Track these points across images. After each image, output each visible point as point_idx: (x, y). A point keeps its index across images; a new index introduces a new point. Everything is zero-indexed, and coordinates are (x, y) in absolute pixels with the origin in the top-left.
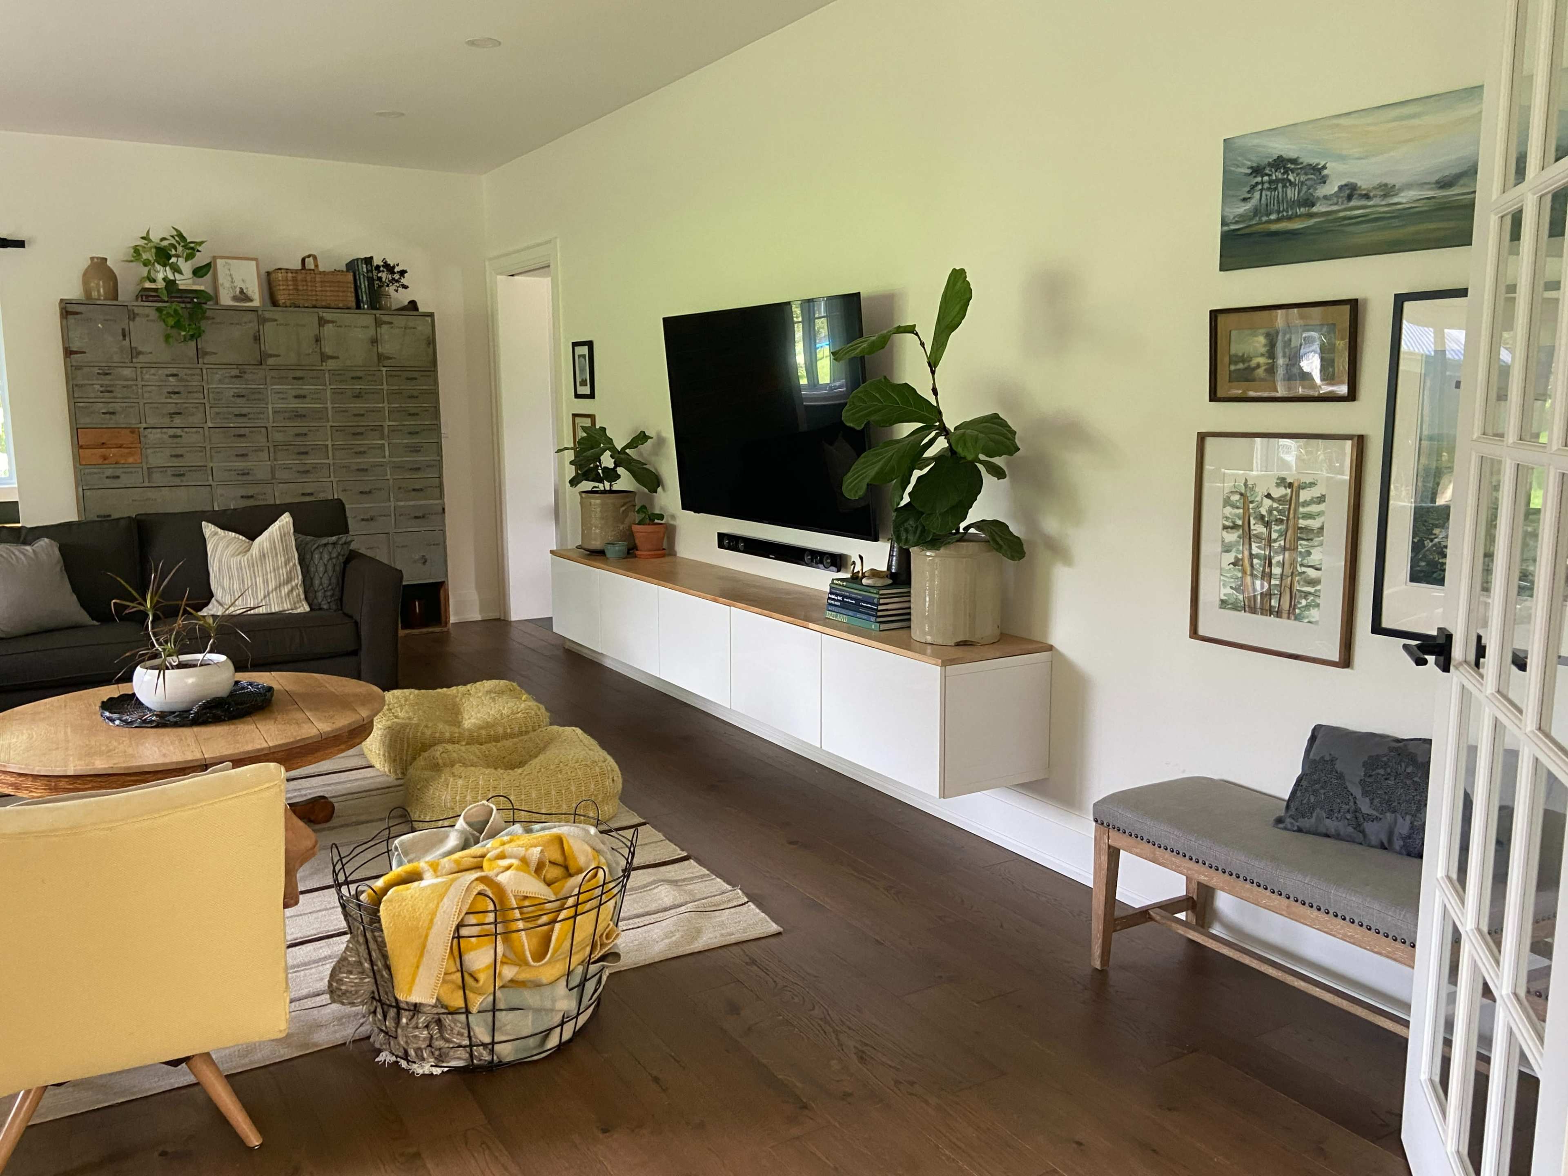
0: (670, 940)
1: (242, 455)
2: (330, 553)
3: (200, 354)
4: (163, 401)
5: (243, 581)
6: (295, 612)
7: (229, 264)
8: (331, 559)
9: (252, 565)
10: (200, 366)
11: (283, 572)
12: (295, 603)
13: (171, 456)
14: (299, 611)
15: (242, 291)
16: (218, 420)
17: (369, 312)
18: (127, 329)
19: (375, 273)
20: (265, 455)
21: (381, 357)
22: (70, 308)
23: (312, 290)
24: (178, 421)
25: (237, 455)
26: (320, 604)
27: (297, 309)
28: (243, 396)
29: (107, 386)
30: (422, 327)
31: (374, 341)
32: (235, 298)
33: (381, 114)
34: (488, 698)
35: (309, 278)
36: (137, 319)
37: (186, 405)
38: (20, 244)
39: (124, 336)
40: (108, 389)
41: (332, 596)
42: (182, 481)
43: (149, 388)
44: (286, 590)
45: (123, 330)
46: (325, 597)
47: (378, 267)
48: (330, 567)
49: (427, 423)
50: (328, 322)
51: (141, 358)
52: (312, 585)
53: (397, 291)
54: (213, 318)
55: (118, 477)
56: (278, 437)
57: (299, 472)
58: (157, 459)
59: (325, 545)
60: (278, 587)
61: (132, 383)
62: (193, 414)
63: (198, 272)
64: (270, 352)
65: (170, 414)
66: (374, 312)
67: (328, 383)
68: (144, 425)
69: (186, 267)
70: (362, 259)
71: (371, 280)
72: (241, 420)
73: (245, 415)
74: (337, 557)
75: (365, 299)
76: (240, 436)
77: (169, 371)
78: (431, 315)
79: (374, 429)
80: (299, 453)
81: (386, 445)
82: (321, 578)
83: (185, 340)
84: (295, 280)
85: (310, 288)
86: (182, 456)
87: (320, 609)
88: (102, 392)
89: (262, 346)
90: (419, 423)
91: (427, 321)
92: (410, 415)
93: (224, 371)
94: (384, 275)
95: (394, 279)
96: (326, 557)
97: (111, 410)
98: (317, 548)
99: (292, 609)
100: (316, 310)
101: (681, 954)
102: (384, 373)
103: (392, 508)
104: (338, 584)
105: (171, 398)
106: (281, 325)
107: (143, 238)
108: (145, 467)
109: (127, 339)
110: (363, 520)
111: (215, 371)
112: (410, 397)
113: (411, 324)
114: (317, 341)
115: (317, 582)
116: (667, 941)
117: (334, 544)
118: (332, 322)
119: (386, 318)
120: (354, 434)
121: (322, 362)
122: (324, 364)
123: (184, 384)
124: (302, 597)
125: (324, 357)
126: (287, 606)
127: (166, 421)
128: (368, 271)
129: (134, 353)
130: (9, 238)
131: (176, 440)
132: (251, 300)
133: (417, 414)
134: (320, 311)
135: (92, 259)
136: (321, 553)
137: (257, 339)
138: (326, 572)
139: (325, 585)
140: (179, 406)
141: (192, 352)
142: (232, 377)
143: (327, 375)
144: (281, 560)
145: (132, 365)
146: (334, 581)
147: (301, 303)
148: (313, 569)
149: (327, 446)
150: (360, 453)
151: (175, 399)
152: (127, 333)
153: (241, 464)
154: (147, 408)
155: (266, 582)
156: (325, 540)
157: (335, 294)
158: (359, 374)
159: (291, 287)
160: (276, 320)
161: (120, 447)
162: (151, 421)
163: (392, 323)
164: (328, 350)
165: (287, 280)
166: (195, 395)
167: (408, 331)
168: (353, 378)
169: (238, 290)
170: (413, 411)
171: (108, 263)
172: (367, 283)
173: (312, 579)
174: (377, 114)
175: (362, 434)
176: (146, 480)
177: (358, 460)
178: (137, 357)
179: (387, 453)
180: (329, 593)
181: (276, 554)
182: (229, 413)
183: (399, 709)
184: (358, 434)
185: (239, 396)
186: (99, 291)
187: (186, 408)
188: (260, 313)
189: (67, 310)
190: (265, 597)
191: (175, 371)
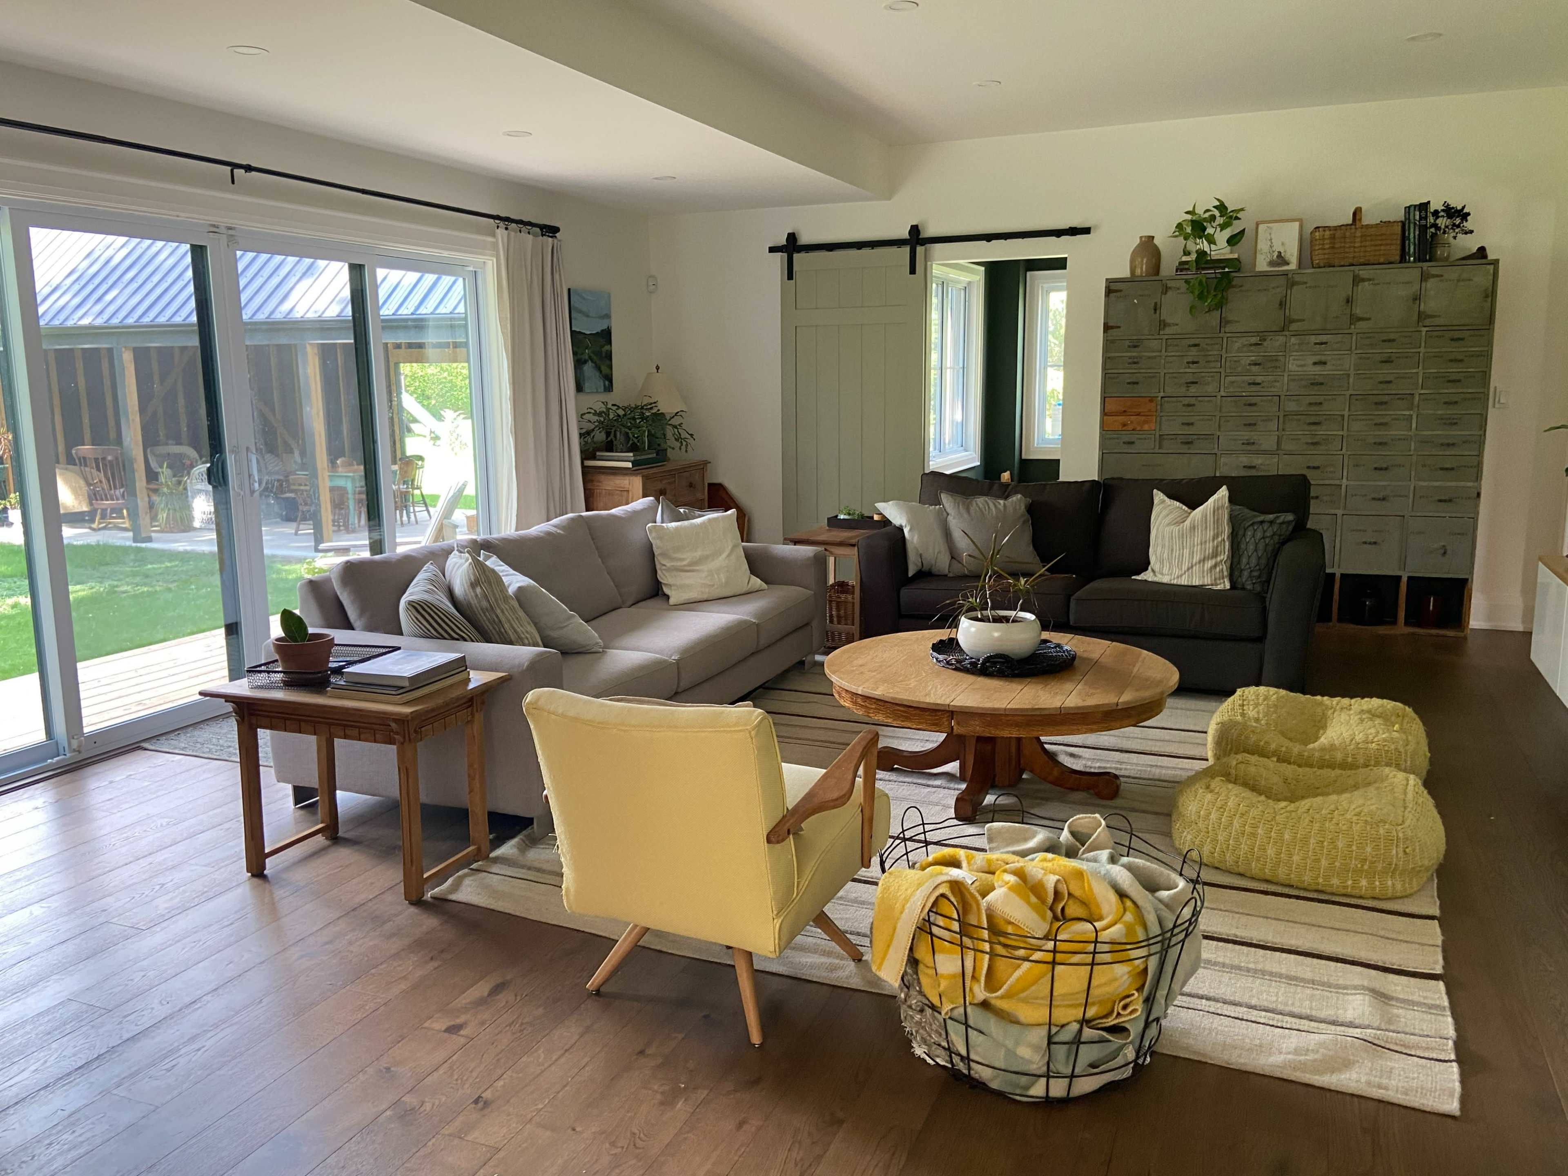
0: (1295, 1057)
1: (1250, 425)
2: (1265, 532)
3: (1223, 322)
4: (1182, 371)
5: (1172, 550)
6: (1215, 588)
7: (1270, 228)
8: (1263, 538)
9: (1182, 536)
10: (1221, 335)
11: (1210, 547)
12: (1215, 579)
13: (1183, 424)
14: (1219, 587)
15: (1280, 255)
16: (1232, 390)
17: (1414, 265)
18: (1159, 304)
19: (1431, 219)
20: (1273, 426)
21: (1422, 316)
22: (1113, 286)
23: (1350, 247)
24: (1193, 390)
25: (1245, 425)
26: (1243, 585)
27: (1332, 269)
28: (1259, 364)
29: (1134, 357)
30: (1480, 277)
31: (1417, 298)
32: (1271, 263)
33: (1413, 39)
34: (1357, 718)
35: (1348, 234)
36: (1170, 293)
37: (1203, 374)
38: (1086, 231)
39: (1155, 310)
40: (1135, 360)
41: (1259, 577)
42: (1189, 448)
43: (1171, 359)
44: (1209, 565)
45: (1156, 304)
46: (1250, 577)
47: (1436, 213)
48: (1261, 546)
49: (1470, 391)
50: (1363, 280)
51: (1168, 330)
52: (1239, 562)
53: (1455, 238)
54: (1241, 286)
55: (1133, 443)
56: (1291, 406)
57: (1307, 443)
58: (1171, 427)
59: (1262, 522)
60: (1203, 560)
61: (1158, 354)
62: (1208, 384)
63: (1233, 241)
64: (1296, 317)
65: (1187, 383)
66: (1420, 264)
67: (1354, 348)
68: (1162, 394)
69: (1222, 237)
70: (1415, 206)
71: (1423, 229)
72: (1254, 388)
73: (1259, 384)
74: (1272, 537)
75: (1412, 250)
76: (1250, 405)
77: (1192, 342)
78: (1496, 263)
79: (1401, 397)
80: (1310, 424)
81: (1414, 417)
82: (1249, 557)
83: (1209, 311)
84: (1333, 237)
85: (1347, 245)
86: (1192, 424)
87: (1243, 589)
88: (1129, 363)
89: (1287, 311)
90: (1461, 391)
91: (1489, 270)
92: (1449, 381)
93: (1245, 339)
94: (1442, 222)
95: (1454, 225)
96: (1259, 535)
97: (1135, 380)
98: (1252, 524)
99: (1212, 585)
100: (1352, 268)
101: (1294, 1079)
102: (1424, 334)
103: (1412, 488)
104: (1267, 564)
105: (1189, 367)
106: (1310, 287)
107: (1187, 213)
108: (1157, 435)
109: (1158, 312)
110: (1374, 499)
111: (1234, 339)
112: (1451, 361)
113: (1465, 276)
114: (1348, 302)
115: (1244, 560)
116: (1290, 1057)
117: (1271, 522)
118: (1369, 280)
119: (1434, 271)
120: (1376, 403)
121: (1351, 324)
122: (1353, 327)
123: (1203, 353)
124: (1225, 573)
125: (1355, 319)
126: (1207, 581)
127: (1183, 390)
128: (1421, 218)
129: (1163, 324)
130: (1079, 227)
131: (1190, 408)
132: (1287, 263)
133: (1459, 381)
134: (1356, 268)
135: (1141, 237)
136: (1255, 530)
137: (1282, 304)
138: (1256, 550)
139: (1253, 565)
140: (1196, 375)
141: (1215, 322)
142: (1251, 345)
143: (1354, 337)
144: (1210, 533)
145: (1158, 337)
146: (1263, 561)
147: (1337, 262)
148: (1243, 546)
149: (1343, 416)
150: (1381, 424)
151: (1193, 369)
152: (1158, 306)
153: (1246, 435)
154: (1167, 378)
155: (1192, 554)
156: (1262, 518)
157: (1377, 248)
158: (1392, 336)
159: (1327, 246)
160: (1306, 283)
161: (1138, 415)
162: (1169, 391)
163: (1442, 276)
164: (1358, 311)
165: (1324, 239)
166: (1213, 365)
167: (1462, 283)
168: (1384, 341)
169: (1276, 254)
170: (1454, 377)
171: (1156, 241)
172: (1417, 233)
173: (1240, 556)
174: (1408, 39)
175: (1386, 403)
176: (1157, 447)
177: (1380, 433)
178: (1164, 329)
179: (1414, 425)
180: (1255, 574)
181: (1206, 528)
182: (1243, 382)
183: (1251, 708)
184: (1382, 403)
185: (1255, 364)
186: (1142, 269)
187: (1203, 377)
188: (1290, 276)
189: (1112, 288)
190: (1188, 569)
191: (1197, 341)
